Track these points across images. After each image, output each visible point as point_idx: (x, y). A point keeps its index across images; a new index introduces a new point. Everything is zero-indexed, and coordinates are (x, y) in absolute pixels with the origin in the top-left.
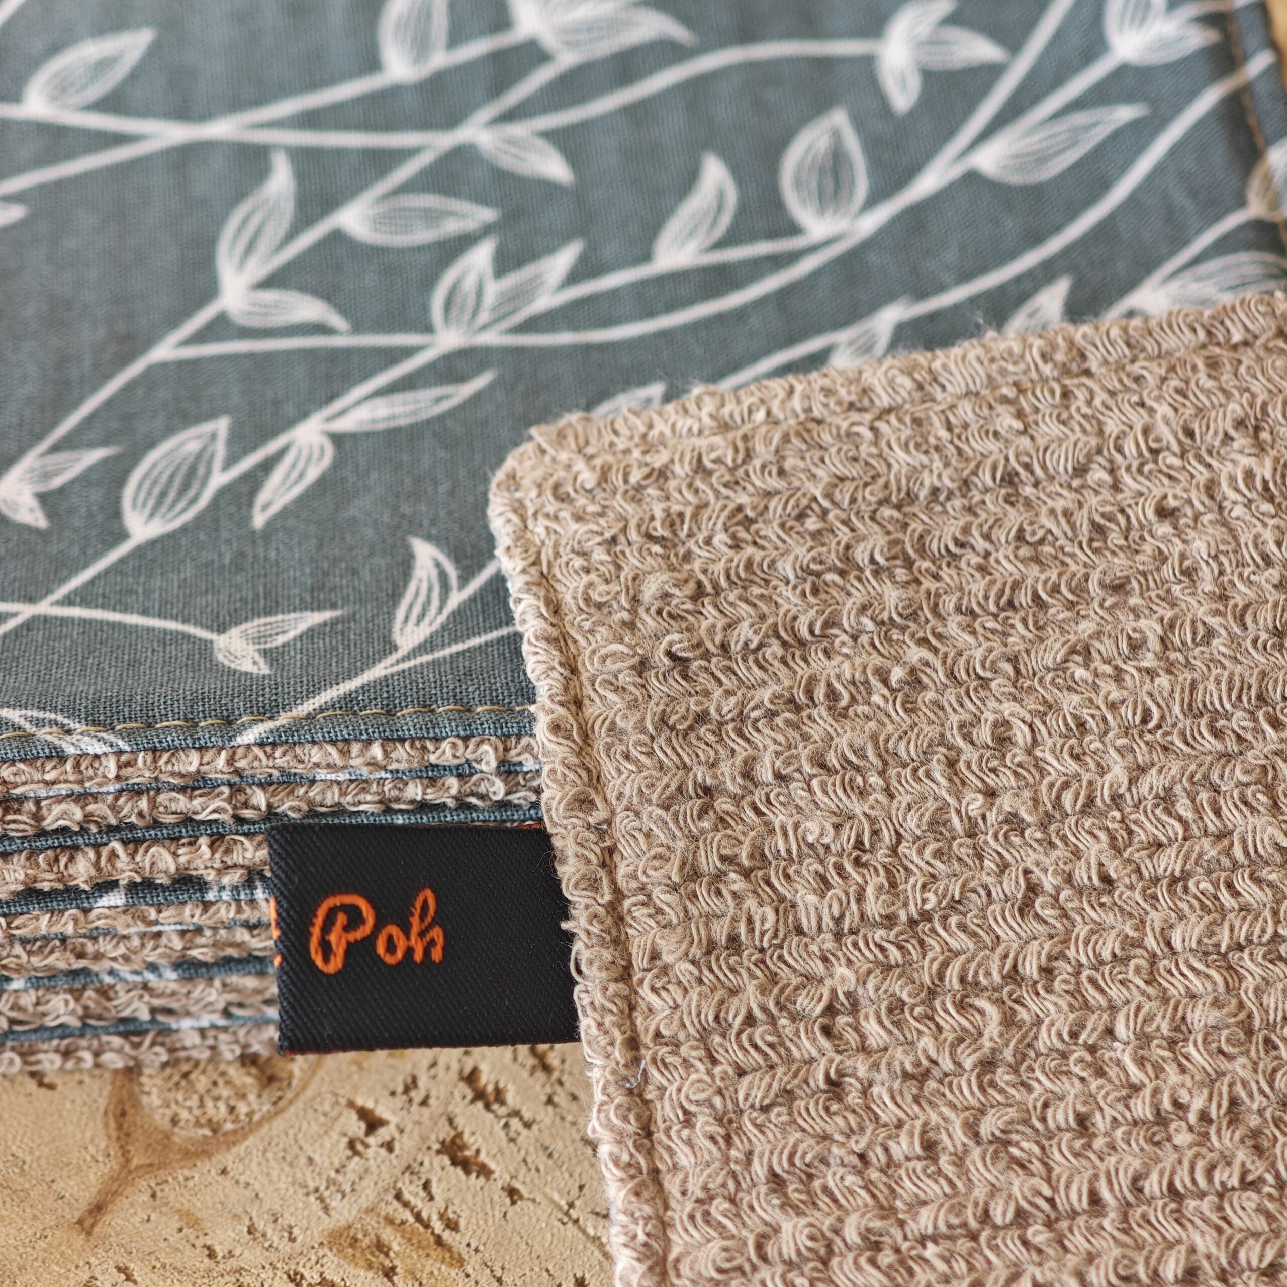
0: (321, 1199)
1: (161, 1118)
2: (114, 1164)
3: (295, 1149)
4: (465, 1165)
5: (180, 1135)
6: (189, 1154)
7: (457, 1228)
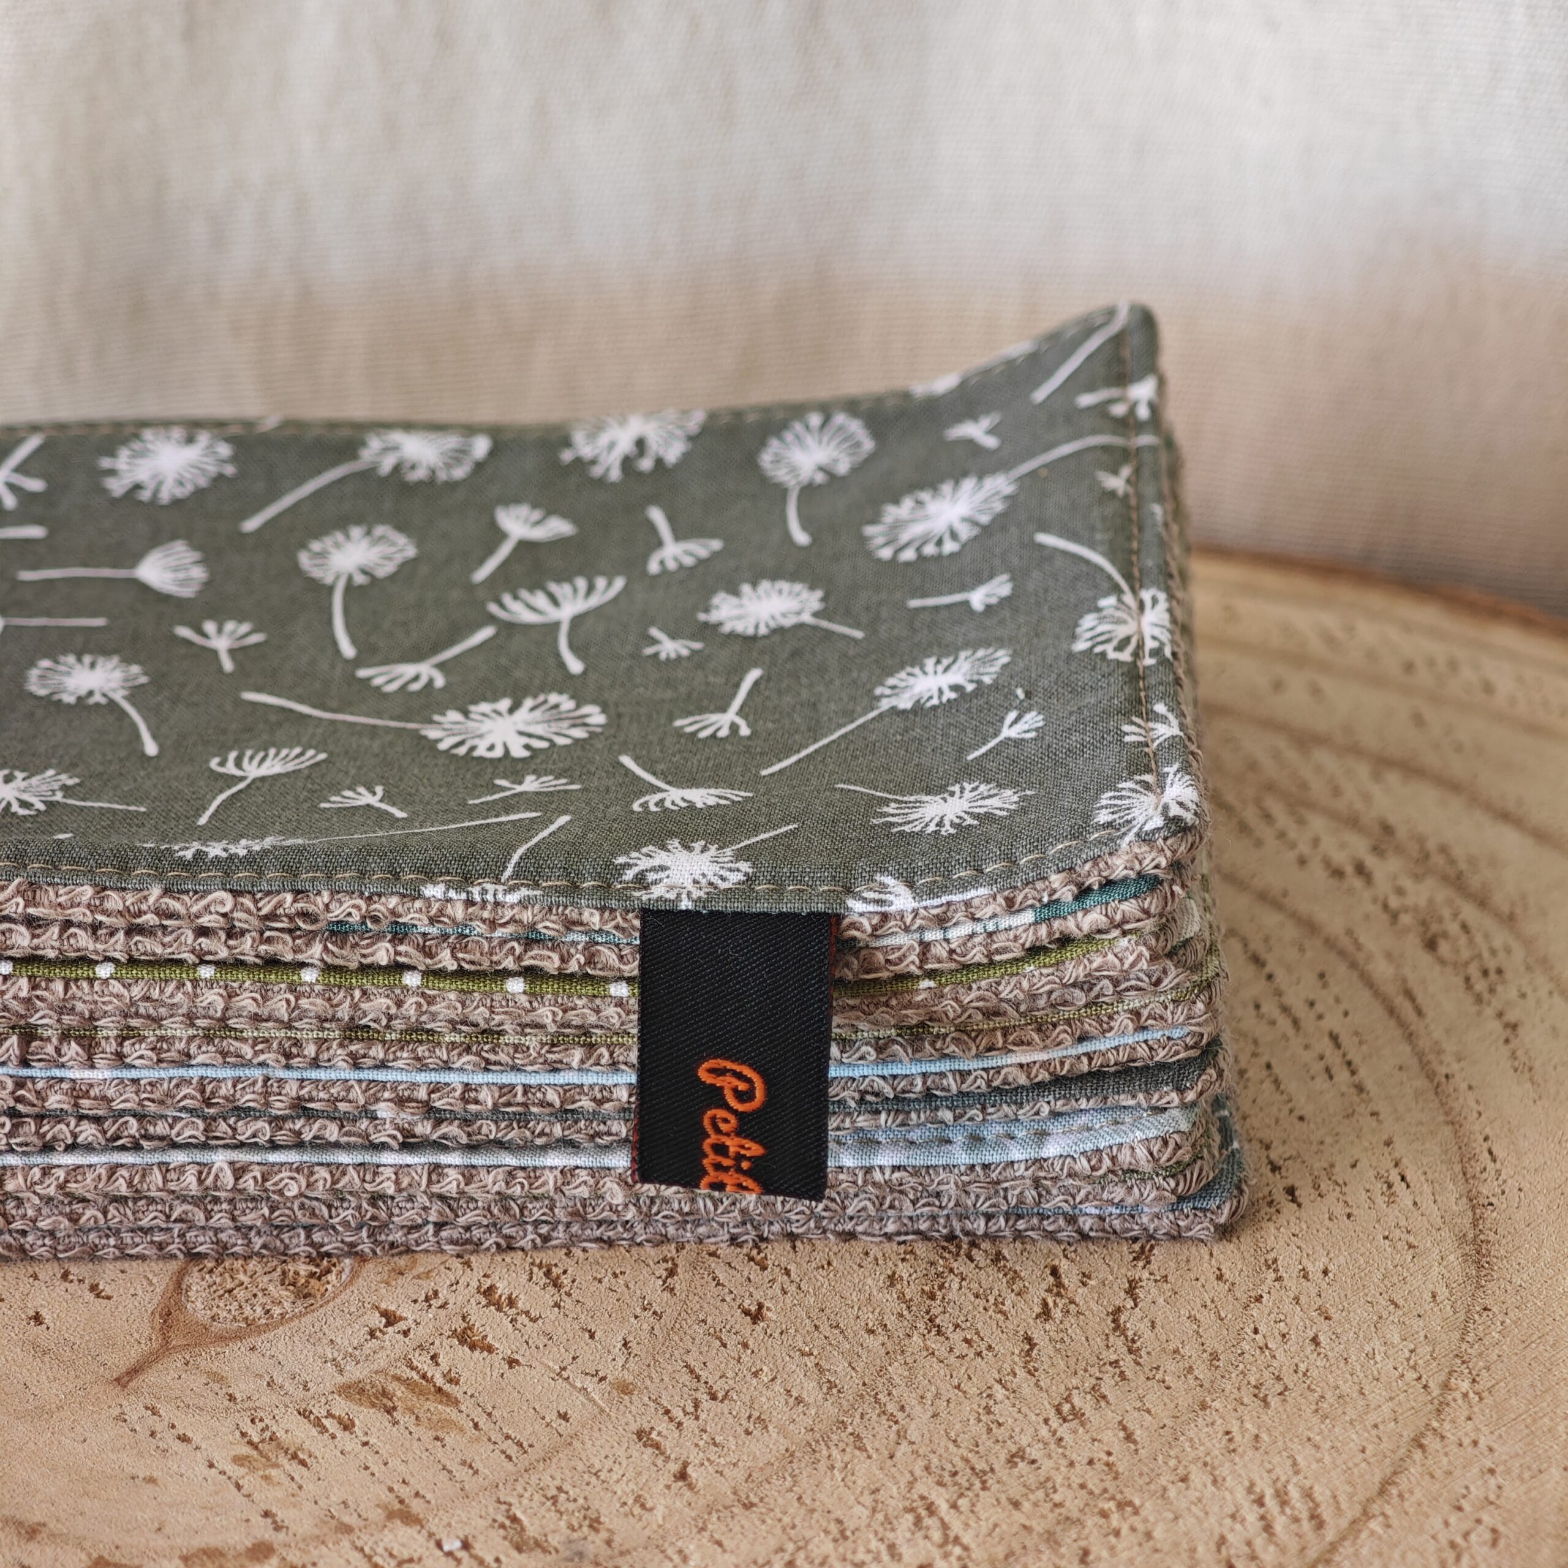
0: (337, 1365)
1: (203, 1316)
2: (155, 1344)
3: (319, 1335)
4: (473, 1347)
5: (217, 1327)
6: (223, 1339)
7: (457, 1383)
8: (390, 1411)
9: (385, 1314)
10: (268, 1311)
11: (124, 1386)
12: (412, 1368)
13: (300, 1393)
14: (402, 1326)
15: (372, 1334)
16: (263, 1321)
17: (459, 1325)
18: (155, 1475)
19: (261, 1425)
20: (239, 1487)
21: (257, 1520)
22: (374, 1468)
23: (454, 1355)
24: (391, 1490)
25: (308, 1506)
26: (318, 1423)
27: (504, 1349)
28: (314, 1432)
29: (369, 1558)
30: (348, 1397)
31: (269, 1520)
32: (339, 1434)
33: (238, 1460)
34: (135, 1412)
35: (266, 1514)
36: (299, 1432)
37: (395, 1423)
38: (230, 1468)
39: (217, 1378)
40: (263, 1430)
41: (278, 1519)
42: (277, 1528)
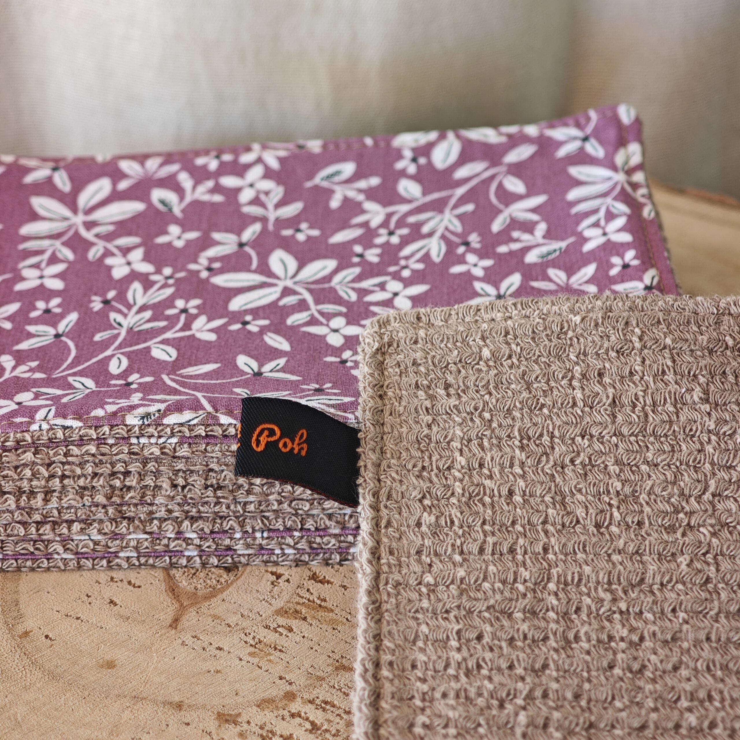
0: (267, 601)
1: (190, 589)
2: (177, 605)
3: (250, 589)
4: (321, 582)
5: (200, 593)
6: (207, 597)
7: (325, 601)
8: (305, 619)
9: (272, 573)
10: (218, 581)
11: (176, 628)
12: (302, 597)
13: (260, 618)
14: (284, 578)
15: (272, 583)
16: (219, 586)
17: (309, 573)
18: (219, 668)
19: (251, 636)
20: (260, 668)
21: (278, 682)
22: (316, 647)
23: (316, 588)
24: (329, 657)
25: (298, 672)
26: (276, 632)
27: (337, 581)
28: (277, 634)
29: (340, 690)
30: (282, 616)
31: (284, 681)
32: (289, 634)
33: (250, 654)
34: (189, 641)
35: (281, 678)
36: (270, 637)
37: (311, 625)
38: (249, 659)
39: (215, 617)
40: (254, 638)
41: (287, 679)
42: (290, 684)
